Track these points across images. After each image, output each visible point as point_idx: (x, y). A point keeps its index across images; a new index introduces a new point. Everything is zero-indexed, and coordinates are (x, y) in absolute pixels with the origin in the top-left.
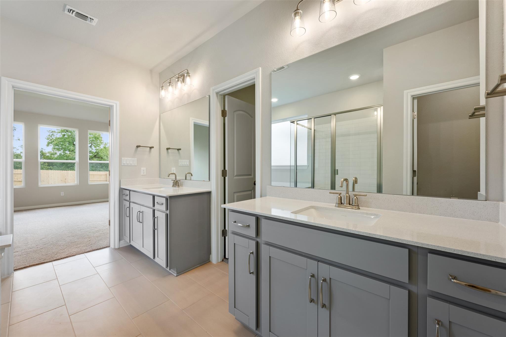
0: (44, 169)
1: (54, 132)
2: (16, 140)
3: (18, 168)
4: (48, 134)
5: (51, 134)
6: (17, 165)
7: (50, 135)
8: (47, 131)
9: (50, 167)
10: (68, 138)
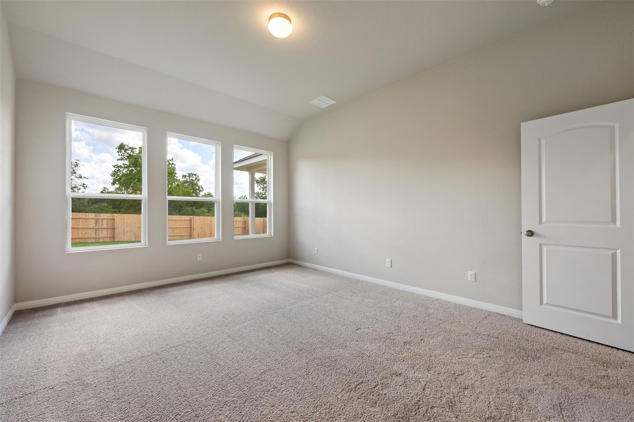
0: (109, 212)
1: (121, 167)
2: (78, 178)
3: (82, 211)
4: (114, 169)
5: (117, 169)
6: (80, 208)
7: (116, 171)
8: (112, 166)
9: (114, 210)
10: (137, 175)
